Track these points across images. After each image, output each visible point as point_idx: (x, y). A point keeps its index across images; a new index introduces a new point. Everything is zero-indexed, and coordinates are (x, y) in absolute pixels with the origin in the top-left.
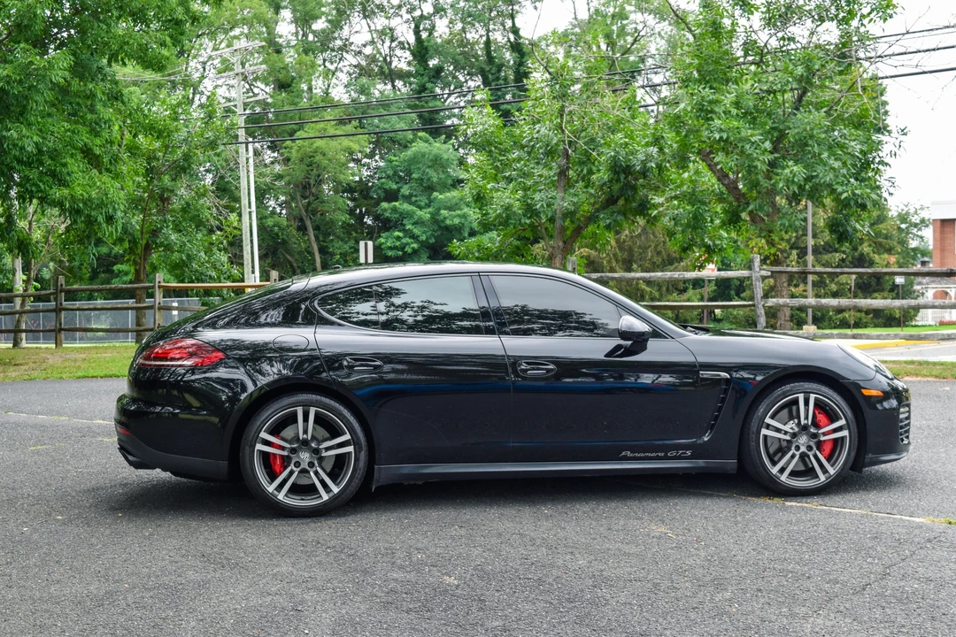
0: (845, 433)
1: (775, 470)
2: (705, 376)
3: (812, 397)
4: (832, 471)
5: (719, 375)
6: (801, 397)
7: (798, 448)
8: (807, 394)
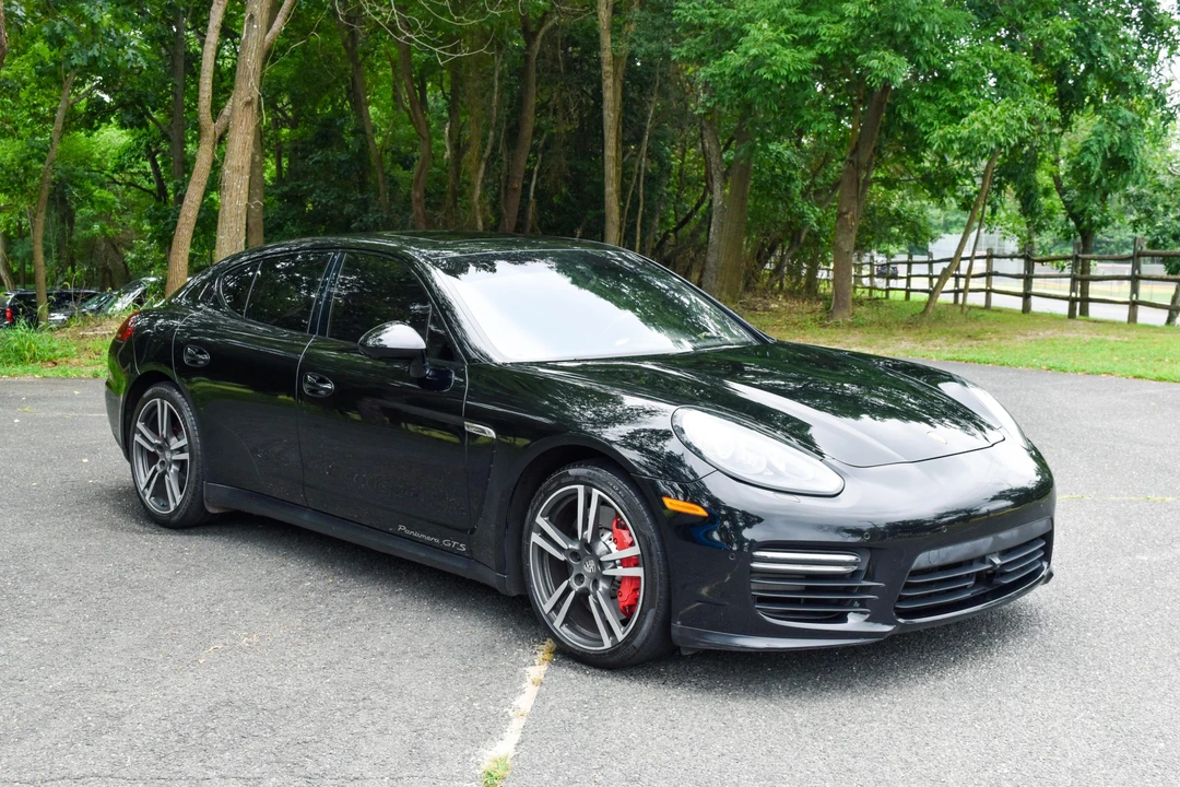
0: (638, 572)
1: (547, 607)
2: (472, 430)
3: (596, 493)
4: (620, 636)
5: (483, 431)
6: (581, 489)
7: (580, 578)
8: (589, 485)
